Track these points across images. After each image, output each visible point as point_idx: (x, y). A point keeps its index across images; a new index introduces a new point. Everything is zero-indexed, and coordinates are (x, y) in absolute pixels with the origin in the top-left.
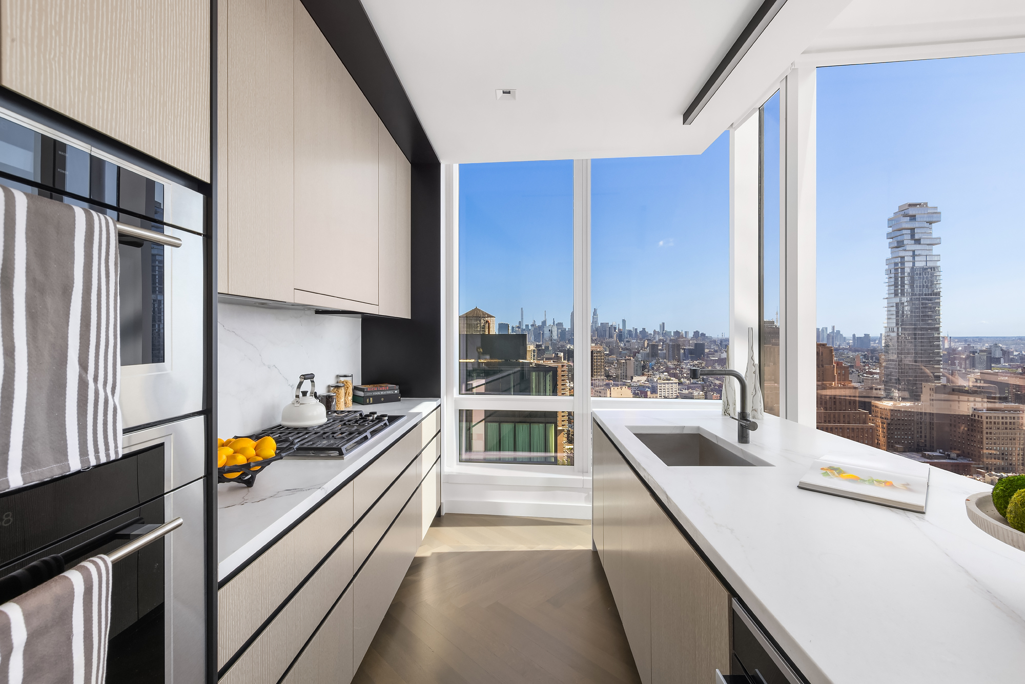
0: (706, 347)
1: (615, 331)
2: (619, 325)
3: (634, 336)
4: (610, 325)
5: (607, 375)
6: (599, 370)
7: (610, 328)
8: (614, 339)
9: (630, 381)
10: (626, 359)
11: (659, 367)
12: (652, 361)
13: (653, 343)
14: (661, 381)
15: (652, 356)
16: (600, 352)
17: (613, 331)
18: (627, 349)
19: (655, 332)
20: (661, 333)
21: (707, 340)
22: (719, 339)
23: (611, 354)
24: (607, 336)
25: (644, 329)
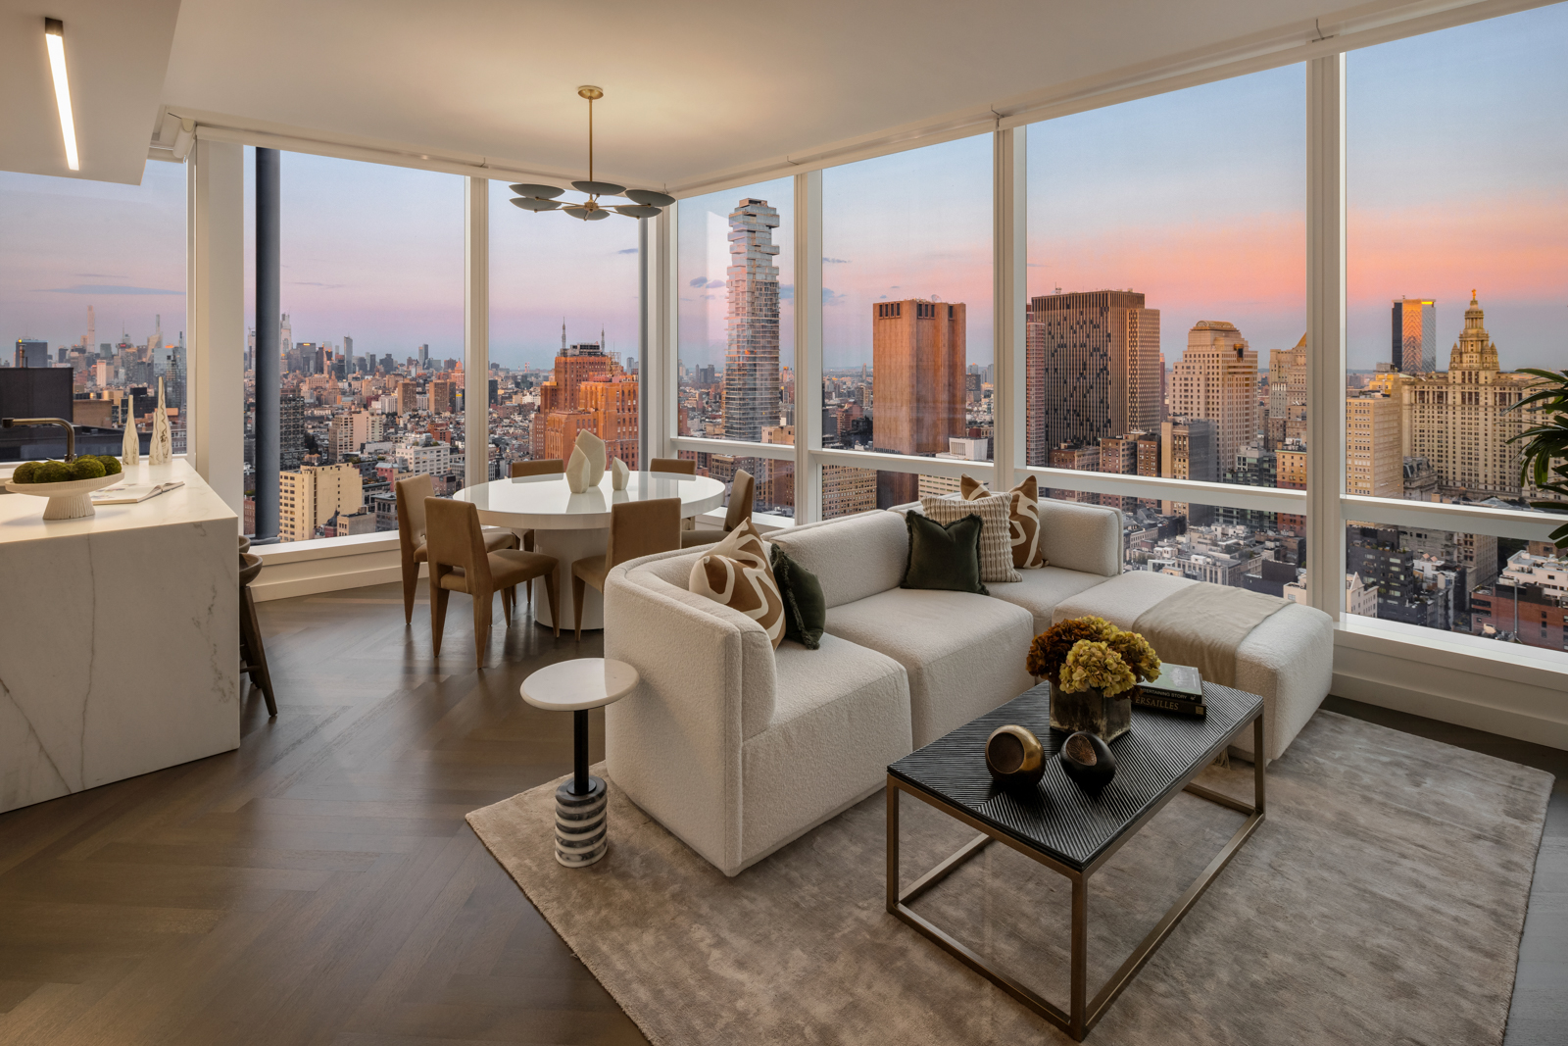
0: (499, 387)
1: (329, 359)
3: (368, 369)
4: (319, 346)
5: (311, 444)
6: (292, 436)
7: (317, 353)
8: (326, 375)
9: (359, 453)
10: (351, 413)
11: (417, 423)
12: (404, 412)
13: (407, 381)
14: (419, 448)
15: (405, 404)
16: (294, 400)
17: (325, 359)
18: (354, 394)
19: (410, 361)
20: (421, 363)
21: (502, 374)
22: (521, 373)
23: (319, 402)
24: (312, 370)
25: (389, 356)
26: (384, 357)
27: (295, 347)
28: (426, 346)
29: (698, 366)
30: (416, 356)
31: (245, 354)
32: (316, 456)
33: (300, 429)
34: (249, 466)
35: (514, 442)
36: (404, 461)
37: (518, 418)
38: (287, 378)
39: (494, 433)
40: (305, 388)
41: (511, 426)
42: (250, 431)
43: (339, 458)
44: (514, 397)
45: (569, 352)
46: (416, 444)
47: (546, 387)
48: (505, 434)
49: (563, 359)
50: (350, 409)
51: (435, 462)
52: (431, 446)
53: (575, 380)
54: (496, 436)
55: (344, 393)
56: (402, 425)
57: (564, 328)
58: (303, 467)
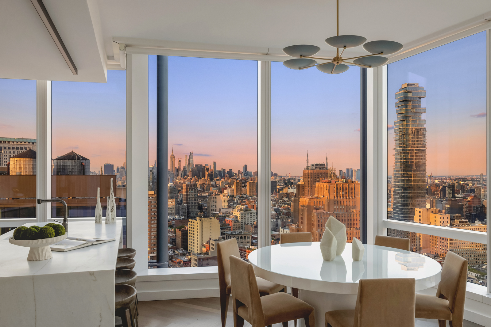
0: (277, 184)
1: (207, 171)
3: (222, 176)
4: (203, 166)
5: (200, 208)
6: (194, 204)
7: (203, 169)
8: (206, 178)
9: (219, 213)
10: (216, 195)
11: (242, 200)
12: (237, 196)
13: (238, 181)
14: (242, 212)
15: (237, 192)
16: (194, 189)
17: (206, 171)
18: (217, 187)
19: (239, 172)
20: (244, 173)
21: (278, 178)
22: (287, 178)
23: (204, 190)
24: (201, 176)
25: (231, 170)
26: (229, 170)
27: (195, 166)
28: (246, 165)
30: (241, 170)
31: (177, 169)
32: (202, 213)
33: (197, 201)
34: (178, 216)
35: (284, 211)
36: (236, 217)
37: (286, 200)
38: (192, 180)
39: (275, 206)
40: (198, 184)
41: (283, 203)
42: (179, 201)
43: (211, 214)
44: (284, 189)
45: (310, 168)
46: (241, 210)
47: (299, 185)
48: (280, 207)
49: (307, 171)
50: (215, 193)
51: (249, 219)
52: (248, 211)
53: (313, 182)
54: (276, 208)
55: (213, 186)
56: (236, 201)
57: (308, 156)
58: (197, 218)
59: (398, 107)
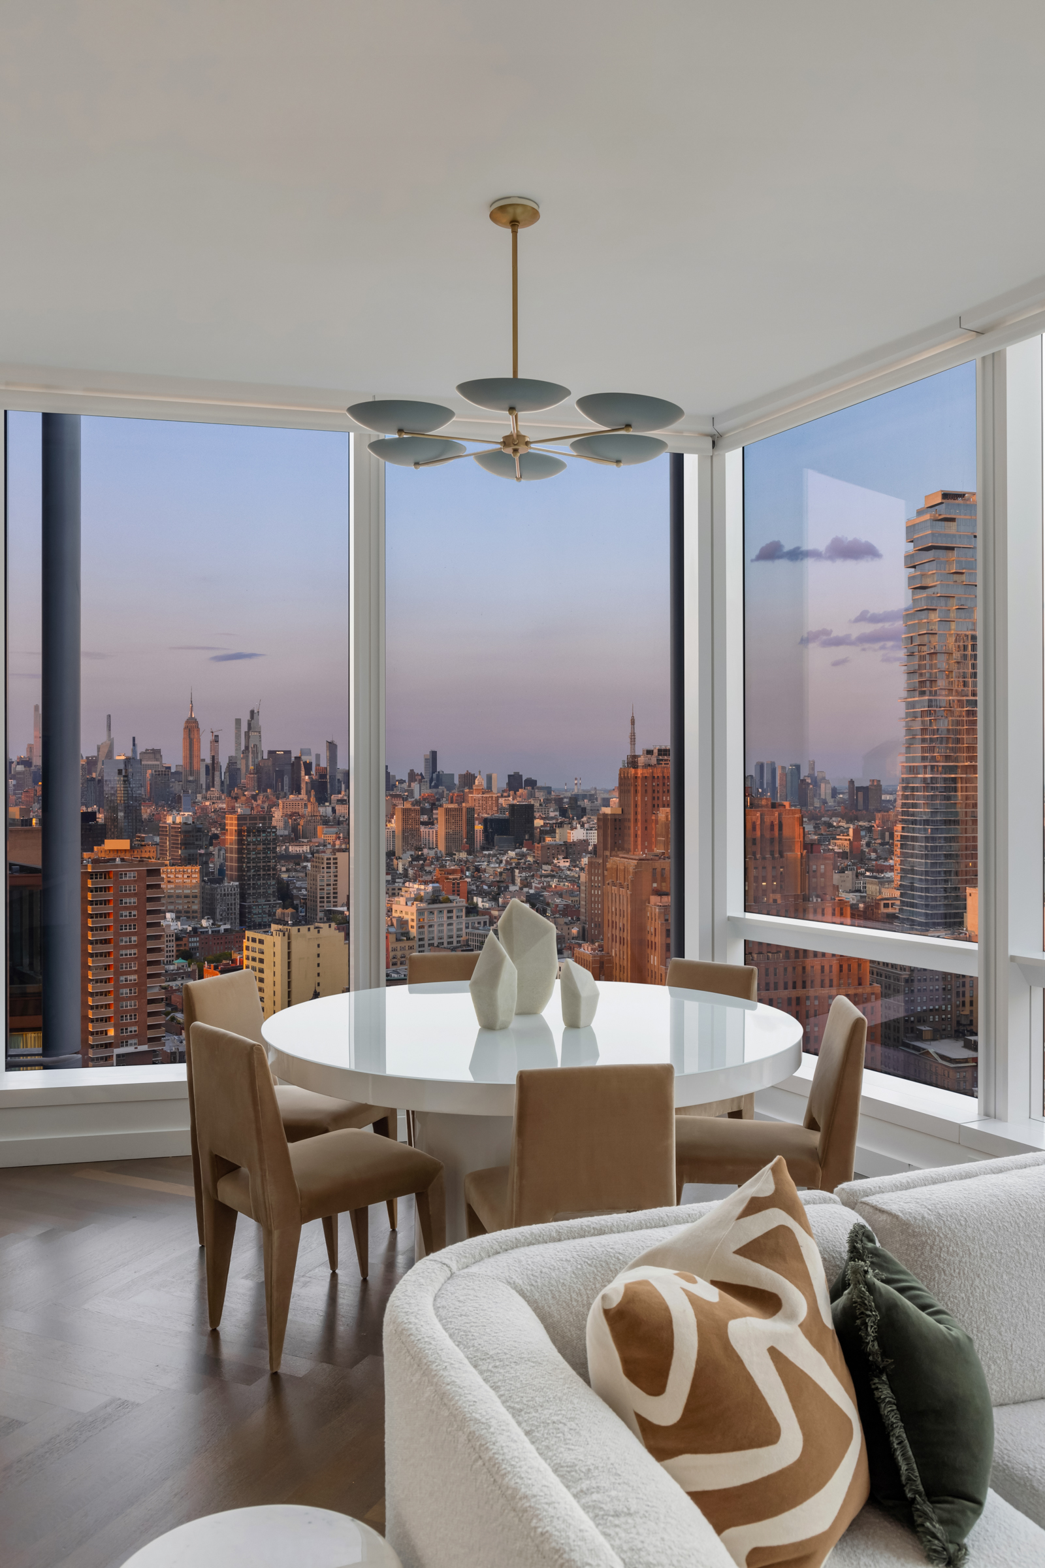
0: (537, 814)
1: (308, 773)
2: (318, 756)
4: (294, 755)
5: (285, 894)
6: (262, 882)
7: (293, 764)
8: (303, 796)
9: (345, 909)
10: (335, 851)
11: (422, 868)
12: (404, 852)
13: (408, 805)
14: (423, 905)
15: (405, 839)
16: (264, 832)
17: (303, 773)
18: (339, 823)
19: (412, 776)
20: (427, 779)
21: (541, 795)
22: (569, 794)
23: (296, 836)
24: (286, 788)
25: (388, 770)
27: (265, 756)
28: (434, 754)
29: (852, 782)
30: (420, 768)
31: (207, 767)
32: (290, 911)
33: (271, 872)
34: (211, 921)
35: (558, 901)
36: (403, 923)
37: (563, 863)
38: (256, 800)
39: (529, 885)
40: (278, 815)
41: (553, 877)
42: (213, 873)
43: (320, 915)
44: (557, 831)
45: (641, 761)
46: (418, 898)
47: (605, 815)
48: (544, 888)
49: (632, 771)
50: (334, 845)
51: (445, 927)
52: (441, 902)
53: (650, 806)
54: (532, 891)
55: (326, 822)
56: (401, 870)
57: (633, 722)
58: (274, 927)
59: (914, 567)
